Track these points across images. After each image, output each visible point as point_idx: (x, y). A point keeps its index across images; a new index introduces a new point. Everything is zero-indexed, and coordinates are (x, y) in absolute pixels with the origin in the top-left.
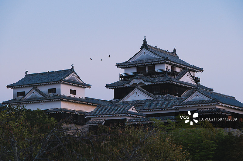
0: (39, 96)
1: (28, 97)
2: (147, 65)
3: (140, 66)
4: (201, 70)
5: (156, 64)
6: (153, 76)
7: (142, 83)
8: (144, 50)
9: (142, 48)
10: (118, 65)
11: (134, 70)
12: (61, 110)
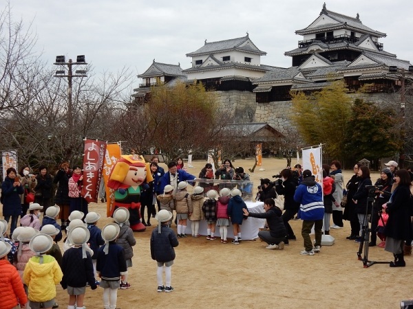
0: (215, 64)
1: (205, 65)
2: (325, 31)
3: (318, 32)
4: (385, 35)
5: (335, 30)
6: (331, 42)
7: (319, 50)
8: (324, 16)
9: (321, 14)
10: (297, 32)
11: (313, 37)
12: (234, 77)
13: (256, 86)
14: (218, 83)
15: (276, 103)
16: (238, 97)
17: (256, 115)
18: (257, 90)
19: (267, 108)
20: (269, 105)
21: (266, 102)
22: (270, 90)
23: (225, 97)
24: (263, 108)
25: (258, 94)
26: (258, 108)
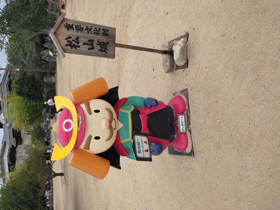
12: (8, 156)
13: (12, 145)
14: (11, 164)
15: (22, 135)
16: (19, 153)
17: (29, 144)
18: (15, 145)
19: (25, 139)
20: (23, 139)
21: (21, 140)
22: (15, 139)
23: (19, 160)
24: (24, 141)
25: (17, 144)
26: (24, 143)
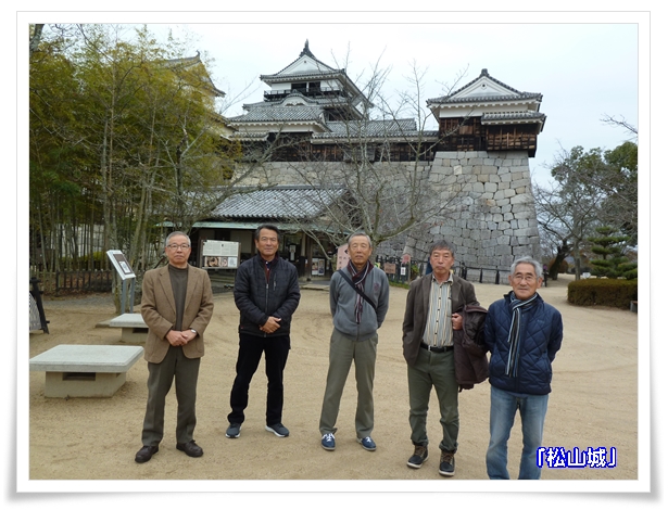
2: (309, 80)
3: (298, 80)
5: (323, 79)
6: (318, 96)
8: (306, 58)
9: (302, 54)
10: (262, 78)
11: (288, 87)
13: (235, 129)
19: (256, 174)
20: (261, 169)
22: (265, 139)
